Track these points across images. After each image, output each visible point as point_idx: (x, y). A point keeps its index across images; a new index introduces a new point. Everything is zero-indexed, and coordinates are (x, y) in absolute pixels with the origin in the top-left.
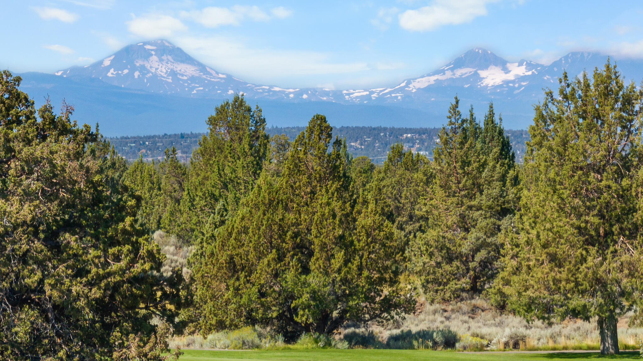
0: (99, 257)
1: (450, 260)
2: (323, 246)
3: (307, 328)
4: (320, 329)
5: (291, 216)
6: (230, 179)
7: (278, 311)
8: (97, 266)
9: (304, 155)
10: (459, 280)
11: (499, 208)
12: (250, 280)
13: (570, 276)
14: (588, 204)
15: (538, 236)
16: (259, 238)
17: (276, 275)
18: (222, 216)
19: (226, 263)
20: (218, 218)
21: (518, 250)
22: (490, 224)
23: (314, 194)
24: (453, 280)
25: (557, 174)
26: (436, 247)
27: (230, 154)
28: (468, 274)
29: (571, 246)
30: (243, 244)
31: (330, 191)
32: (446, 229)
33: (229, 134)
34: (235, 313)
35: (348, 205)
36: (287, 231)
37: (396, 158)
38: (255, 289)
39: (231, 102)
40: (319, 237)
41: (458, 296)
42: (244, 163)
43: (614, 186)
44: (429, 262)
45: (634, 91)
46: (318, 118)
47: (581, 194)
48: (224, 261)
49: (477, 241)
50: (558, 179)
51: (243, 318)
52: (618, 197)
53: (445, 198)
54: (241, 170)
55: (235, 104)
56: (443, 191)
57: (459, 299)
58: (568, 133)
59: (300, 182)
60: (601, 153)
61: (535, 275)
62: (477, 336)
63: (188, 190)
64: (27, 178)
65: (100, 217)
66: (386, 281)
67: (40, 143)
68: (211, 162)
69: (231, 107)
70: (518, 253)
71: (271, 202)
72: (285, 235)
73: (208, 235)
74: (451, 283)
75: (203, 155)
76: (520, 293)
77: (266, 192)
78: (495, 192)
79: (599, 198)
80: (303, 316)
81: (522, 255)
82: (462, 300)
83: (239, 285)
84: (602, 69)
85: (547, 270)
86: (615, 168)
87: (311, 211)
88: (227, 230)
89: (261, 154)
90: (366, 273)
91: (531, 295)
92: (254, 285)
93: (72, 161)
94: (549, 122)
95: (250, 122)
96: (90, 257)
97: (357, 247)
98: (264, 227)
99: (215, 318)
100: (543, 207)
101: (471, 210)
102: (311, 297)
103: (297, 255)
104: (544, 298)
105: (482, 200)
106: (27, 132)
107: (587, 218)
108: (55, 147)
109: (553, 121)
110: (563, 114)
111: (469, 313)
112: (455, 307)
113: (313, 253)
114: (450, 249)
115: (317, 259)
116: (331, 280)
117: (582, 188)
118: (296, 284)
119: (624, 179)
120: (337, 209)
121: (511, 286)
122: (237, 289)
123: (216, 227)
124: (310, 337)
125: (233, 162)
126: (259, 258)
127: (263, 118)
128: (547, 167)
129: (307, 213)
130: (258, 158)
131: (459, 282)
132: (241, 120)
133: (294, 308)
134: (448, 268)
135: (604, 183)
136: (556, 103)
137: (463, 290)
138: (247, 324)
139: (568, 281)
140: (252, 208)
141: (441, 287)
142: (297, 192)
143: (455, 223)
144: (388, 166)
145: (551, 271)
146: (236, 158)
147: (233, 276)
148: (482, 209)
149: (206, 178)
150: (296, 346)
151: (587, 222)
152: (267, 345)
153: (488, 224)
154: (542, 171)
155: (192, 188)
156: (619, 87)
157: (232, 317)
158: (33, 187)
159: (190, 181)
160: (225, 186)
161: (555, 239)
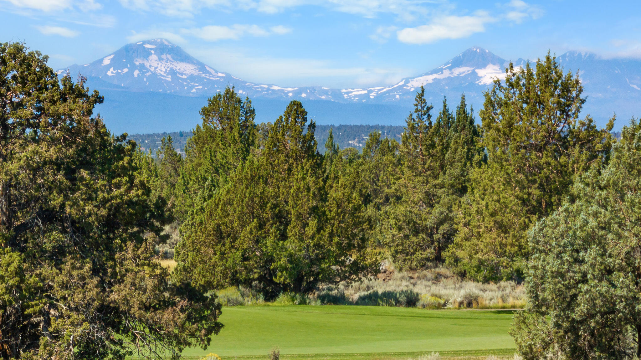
0: (105, 185)
1: (416, 233)
2: (299, 216)
3: (285, 288)
4: (297, 289)
5: (270, 190)
6: (221, 165)
7: (259, 273)
8: (103, 192)
9: (283, 136)
10: (424, 251)
11: (460, 186)
12: (234, 246)
13: (514, 241)
14: (530, 178)
15: (487, 206)
16: (243, 208)
17: (257, 242)
18: (210, 190)
19: (214, 231)
20: (207, 193)
21: (469, 218)
22: (452, 201)
23: (291, 171)
24: (419, 250)
25: (504, 153)
26: (404, 221)
27: (221, 141)
28: (433, 246)
29: (515, 215)
30: (229, 215)
31: (305, 168)
32: (412, 205)
33: (221, 123)
34: (221, 275)
35: (320, 180)
36: (267, 203)
37: (374, 144)
38: (239, 254)
39: (223, 93)
40: (296, 208)
41: (423, 265)
42: (234, 149)
43: (553, 162)
44: (397, 235)
45: (571, 80)
46: (294, 104)
47: (524, 170)
48: (211, 229)
49: (440, 215)
50: (504, 156)
51: (229, 279)
52: (557, 173)
53: (412, 178)
54: (231, 156)
55: (226, 96)
56: (410, 172)
57: (424, 268)
58: (513, 116)
59: (278, 160)
60: (542, 133)
61: (484, 240)
62: (436, 296)
63: (183, 174)
64: (53, 129)
65: (106, 157)
66: (354, 247)
67: (62, 103)
68: (204, 149)
69: (222, 99)
70: (469, 221)
71: (253, 177)
72: (266, 207)
73: (198, 208)
74: (417, 253)
75: (197, 143)
76: (470, 256)
77: (248, 168)
78: (457, 171)
79: (540, 173)
80: (280, 277)
81: (473, 223)
82: (427, 268)
83: (225, 250)
84: (543, 60)
85: (495, 236)
86: (554, 147)
87: (288, 185)
88: (215, 202)
89: (250, 141)
90: (336, 239)
91: (481, 257)
92: (238, 250)
93: (86, 116)
94: (497, 107)
95: (240, 113)
96: (98, 185)
97: (329, 217)
98: (246, 199)
99: (203, 279)
100: (491, 181)
101: (435, 188)
102: (288, 260)
103: (276, 224)
104: (492, 261)
105: (445, 179)
106: (53, 96)
107: (530, 190)
108: (73, 106)
109: (500, 106)
110: (509, 100)
111: (433, 280)
112: (421, 275)
113: (290, 221)
114: (417, 223)
115: (294, 227)
116: (305, 245)
117: (525, 165)
118: (274, 249)
119: (562, 157)
120: (311, 184)
121: (463, 250)
122: (223, 254)
123: (205, 201)
124: (287, 296)
125: (224, 149)
126: (243, 226)
127: (252, 109)
128: (495, 146)
129: (285, 187)
130: (247, 145)
131: (426, 252)
132: (232, 111)
133: (273, 270)
134: (414, 239)
135: (544, 160)
136: (503, 91)
137: (428, 259)
138: (232, 284)
139: (512, 245)
140: (236, 183)
141: (409, 257)
142: (276, 169)
143: (421, 200)
144: (367, 152)
145: (498, 236)
146: (227, 145)
147: (220, 242)
148: (445, 187)
149: (199, 164)
150: (274, 304)
151: (529, 194)
152: (249, 303)
153: (450, 200)
154: (490, 149)
155: (187, 173)
156: (558, 76)
157: (219, 278)
158: (58, 135)
159: (184, 168)
160: (217, 171)
161: (501, 209)
